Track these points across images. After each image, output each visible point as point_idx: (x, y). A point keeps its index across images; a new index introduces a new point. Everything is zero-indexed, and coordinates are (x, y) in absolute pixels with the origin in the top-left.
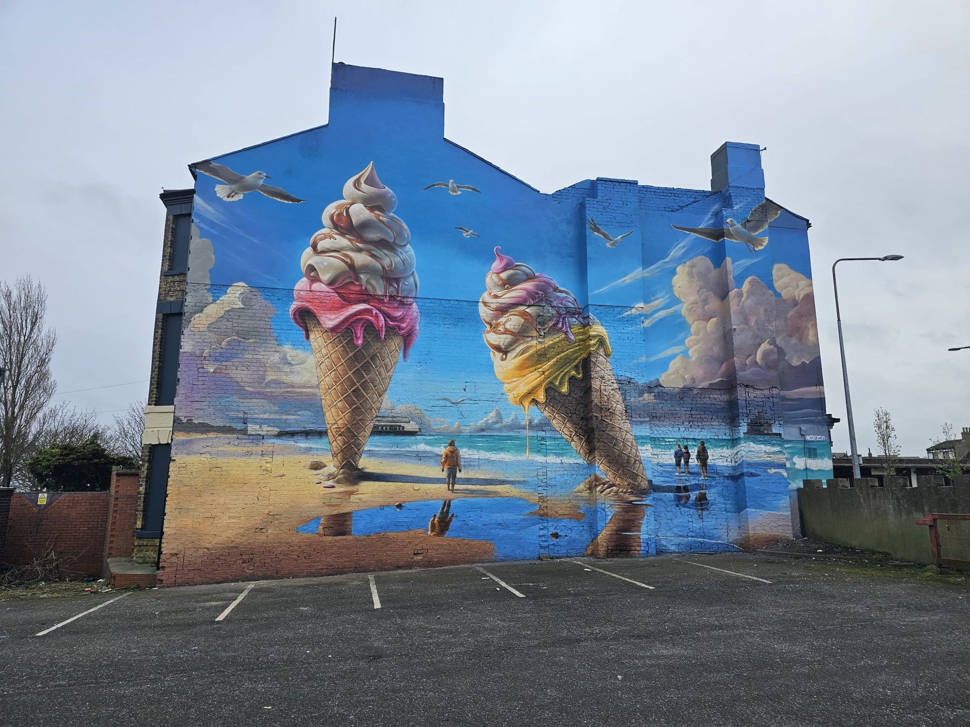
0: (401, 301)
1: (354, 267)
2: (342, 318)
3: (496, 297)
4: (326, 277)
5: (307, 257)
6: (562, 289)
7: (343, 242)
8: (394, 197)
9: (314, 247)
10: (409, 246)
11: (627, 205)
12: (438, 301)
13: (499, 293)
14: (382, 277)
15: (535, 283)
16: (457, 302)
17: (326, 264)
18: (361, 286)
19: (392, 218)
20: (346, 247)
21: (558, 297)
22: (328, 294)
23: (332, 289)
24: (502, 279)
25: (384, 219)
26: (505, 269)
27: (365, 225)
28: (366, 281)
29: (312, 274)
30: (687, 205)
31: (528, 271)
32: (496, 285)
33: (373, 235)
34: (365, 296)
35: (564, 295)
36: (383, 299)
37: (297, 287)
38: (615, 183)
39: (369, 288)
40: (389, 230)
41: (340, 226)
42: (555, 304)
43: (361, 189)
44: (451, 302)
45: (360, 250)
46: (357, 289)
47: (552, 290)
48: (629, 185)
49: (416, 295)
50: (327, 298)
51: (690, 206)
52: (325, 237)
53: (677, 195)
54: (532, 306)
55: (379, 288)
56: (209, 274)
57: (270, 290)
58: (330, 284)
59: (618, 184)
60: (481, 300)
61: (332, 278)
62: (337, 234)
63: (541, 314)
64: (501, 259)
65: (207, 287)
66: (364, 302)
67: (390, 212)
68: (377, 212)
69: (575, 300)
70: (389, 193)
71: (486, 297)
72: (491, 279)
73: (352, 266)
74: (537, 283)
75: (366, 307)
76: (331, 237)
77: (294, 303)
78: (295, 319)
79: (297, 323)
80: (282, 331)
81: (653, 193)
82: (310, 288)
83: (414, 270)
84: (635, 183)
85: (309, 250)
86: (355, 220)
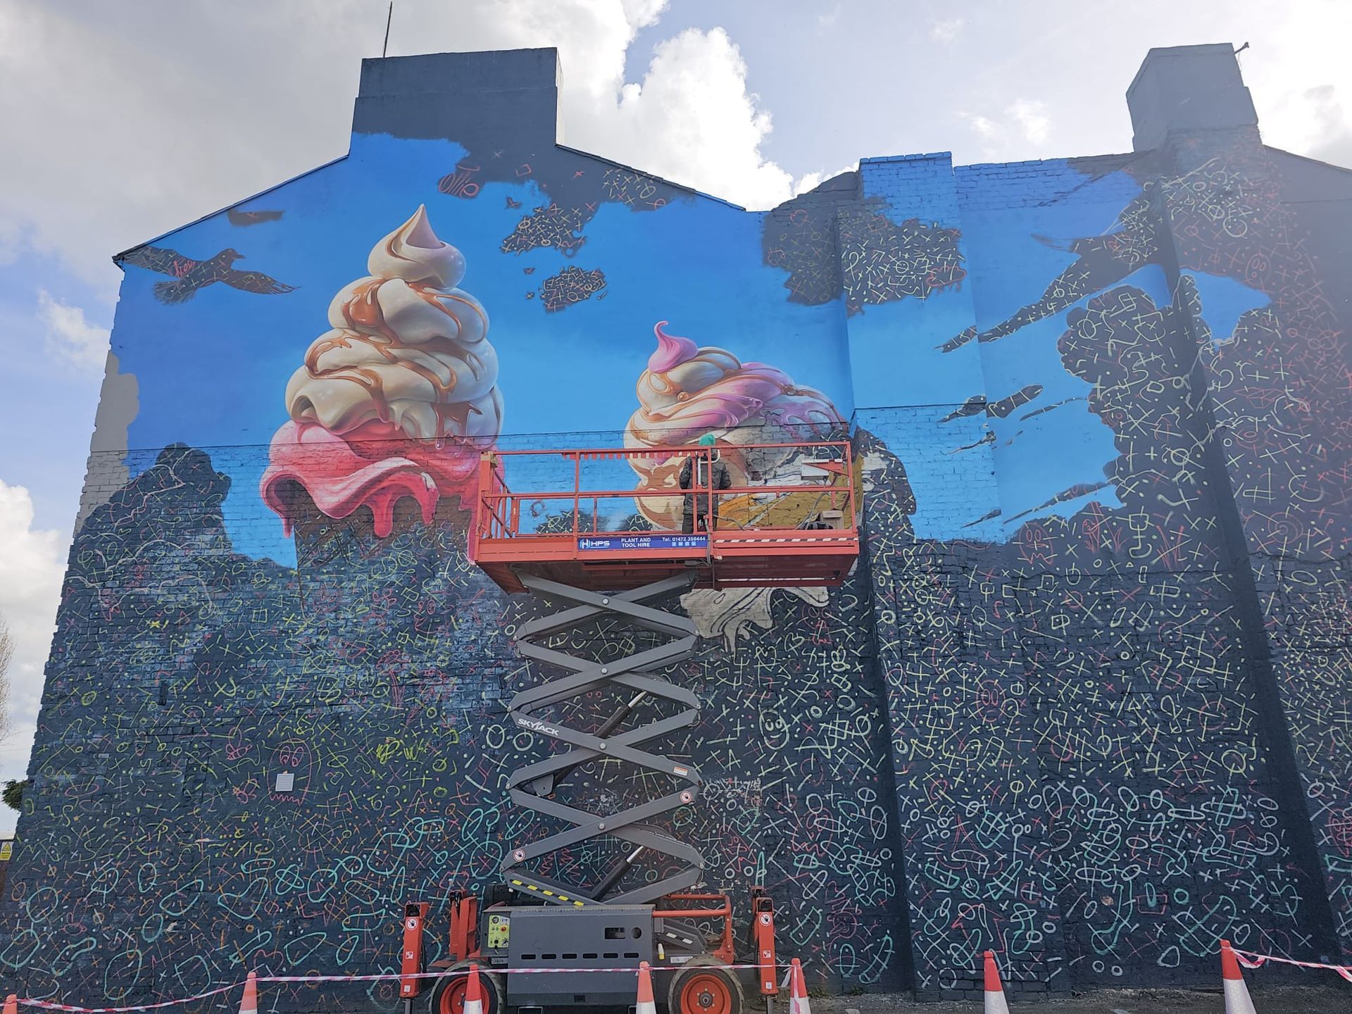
0: (467, 445)
1: (382, 392)
2: (354, 487)
3: (659, 418)
4: (328, 416)
5: (299, 384)
6: (800, 387)
7: (363, 349)
8: (460, 260)
9: (312, 365)
10: (485, 342)
11: (930, 201)
12: (542, 438)
13: (665, 411)
14: (433, 405)
15: (740, 382)
16: (579, 437)
17: (330, 392)
18: (393, 424)
19: (456, 298)
20: (367, 359)
21: (794, 404)
22: (332, 447)
23: (340, 436)
24: (671, 383)
25: (441, 300)
26: (677, 362)
27: (407, 315)
28: (403, 415)
29: (304, 413)
30: (1076, 189)
31: (726, 360)
32: (660, 395)
33: (420, 332)
34: (400, 443)
35: (806, 399)
36: (434, 446)
37: (277, 438)
38: (899, 165)
39: (408, 427)
40: (449, 319)
41: (362, 323)
42: (786, 419)
43: (400, 254)
44: (568, 437)
45: (394, 360)
46: (383, 431)
47: (778, 392)
48: (931, 163)
49: (497, 431)
50: (328, 454)
51: (1081, 190)
52: (332, 344)
53: (1048, 173)
54: (736, 428)
55: (426, 426)
56: (127, 432)
57: (228, 450)
58: (336, 427)
59: (907, 164)
60: (628, 428)
61: (337, 419)
62: (354, 337)
63: (758, 443)
64: (669, 345)
65: (121, 456)
66: (397, 453)
67: (451, 285)
68: (428, 290)
69: (832, 407)
70: (451, 253)
71: (639, 420)
72: (649, 385)
73: (377, 392)
74: (747, 381)
75: (401, 464)
76: (342, 344)
77: (270, 468)
78: (268, 497)
79: (272, 505)
80: (244, 523)
81: (995, 176)
82: (299, 438)
83: (495, 384)
84: (947, 157)
85: (303, 371)
86: (387, 310)
